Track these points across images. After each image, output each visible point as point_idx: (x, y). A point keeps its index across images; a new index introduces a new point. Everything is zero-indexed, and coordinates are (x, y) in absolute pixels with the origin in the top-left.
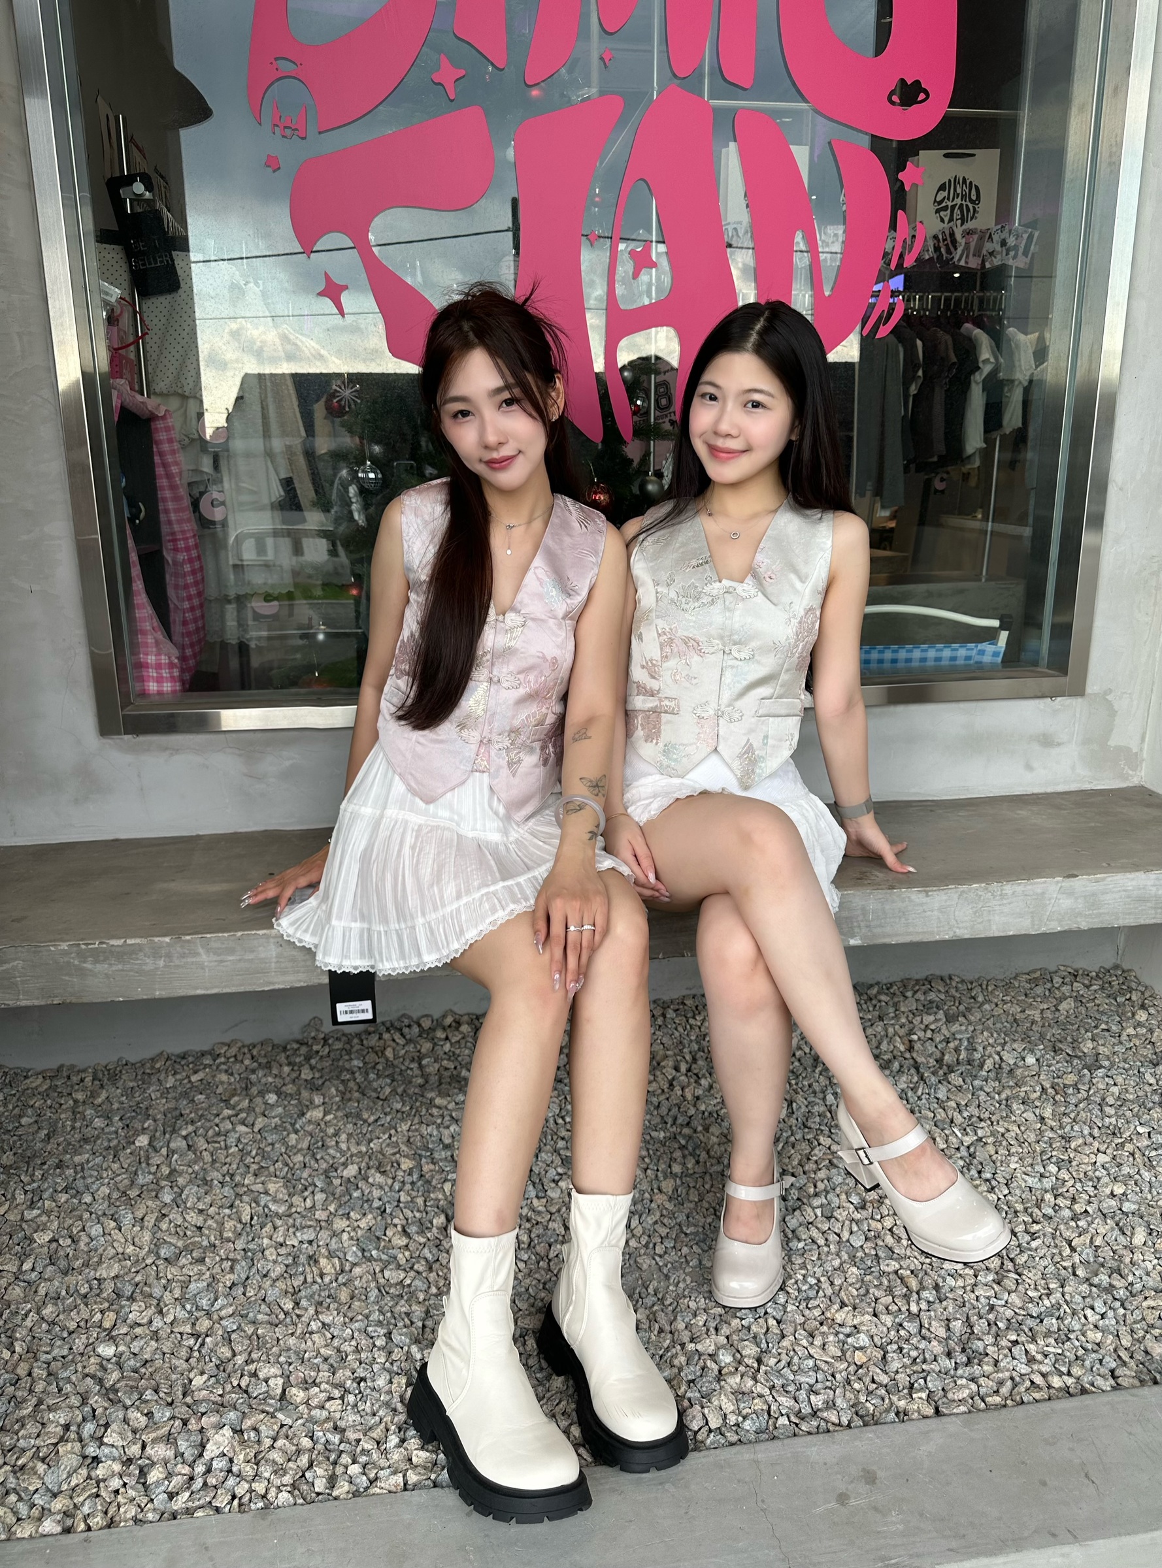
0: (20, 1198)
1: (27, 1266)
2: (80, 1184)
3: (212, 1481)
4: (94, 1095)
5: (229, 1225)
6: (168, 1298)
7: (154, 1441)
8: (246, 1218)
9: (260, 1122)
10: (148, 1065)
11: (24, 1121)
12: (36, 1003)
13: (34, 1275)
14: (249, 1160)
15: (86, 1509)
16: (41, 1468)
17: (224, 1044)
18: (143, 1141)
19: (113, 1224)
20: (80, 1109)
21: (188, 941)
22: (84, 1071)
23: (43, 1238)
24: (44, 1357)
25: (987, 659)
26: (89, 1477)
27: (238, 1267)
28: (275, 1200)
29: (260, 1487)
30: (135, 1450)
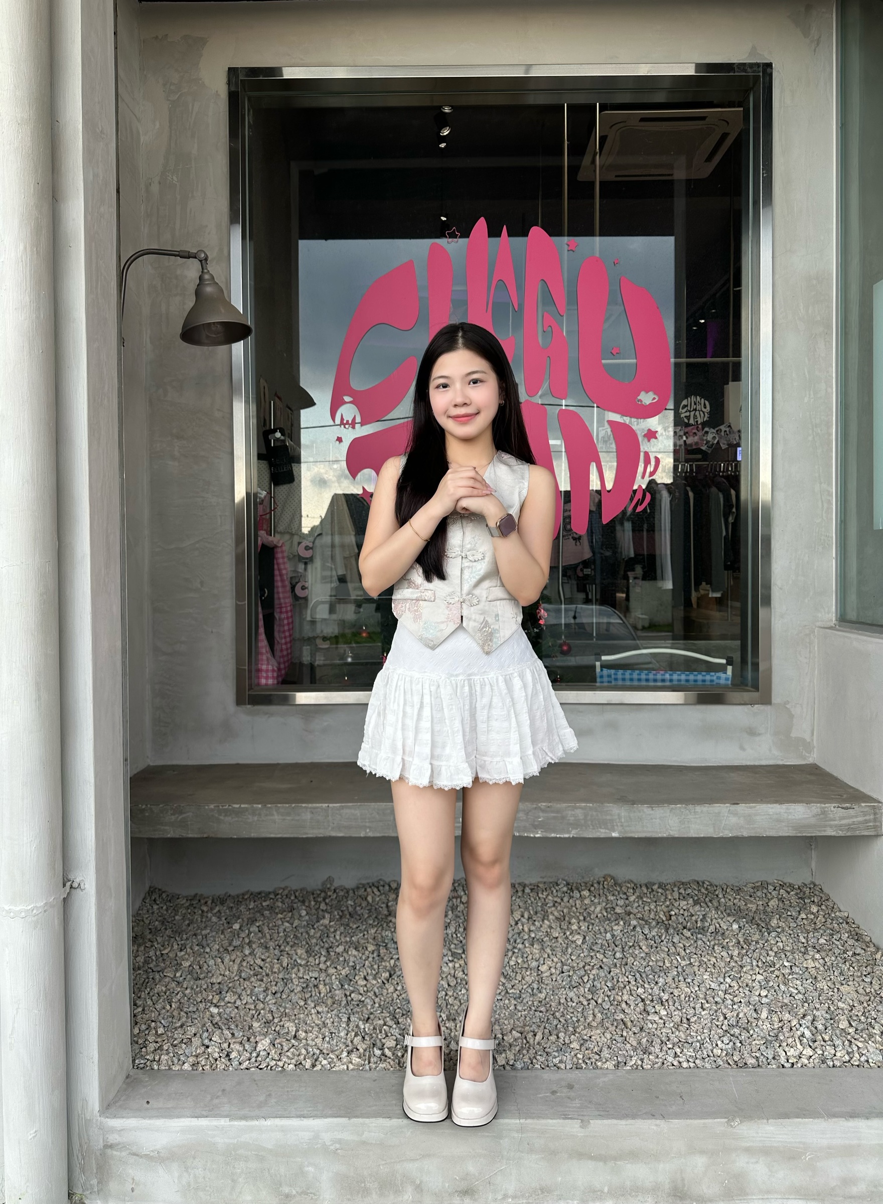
0: (176, 947)
1: (178, 975)
2: (204, 943)
3: (259, 1059)
4: (212, 909)
5: (276, 966)
6: (244, 993)
7: (234, 1042)
8: (285, 964)
9: (296, 923)
10: (241, 897)
11: (177, 917)
12: (196, 836)
13: (181, 979)
14: (289, 939)
15: (203, 1063)
16: (184, 1046)
17: (281, 888)
18: (236, 926)
19: (220, 960)
20: (205, 914)
21: (270, 808)
22: (208, 897)
23: (186, 964)
24: (185, 1010)
25: (721, 681)
26: (204, 1052)
27: (279, 984)
28: (300, 958)
29: (280, 1064)
30: (225, 1045)
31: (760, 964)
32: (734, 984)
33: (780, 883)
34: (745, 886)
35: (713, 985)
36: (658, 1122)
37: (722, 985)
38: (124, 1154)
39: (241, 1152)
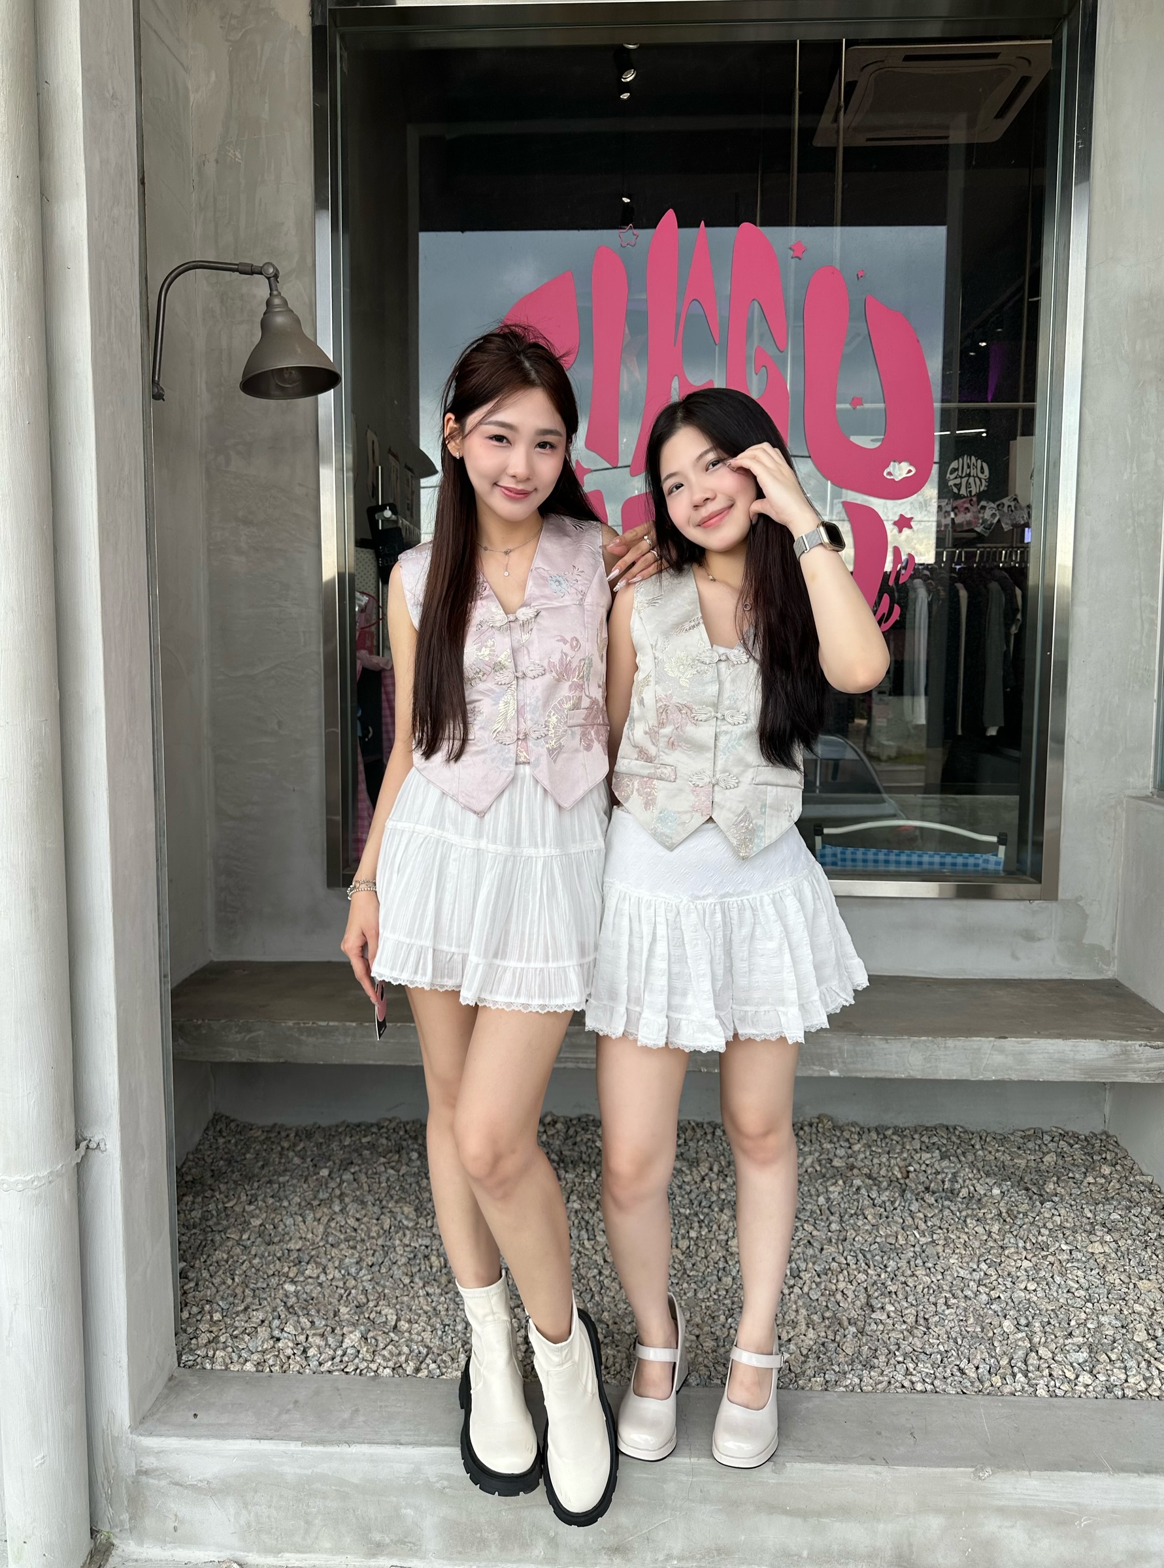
0: (244, 1198)
1: (245, 1237)
2: (281, 1194)
3: (346, 1359)
4: (295, 1145)
5: (375, 1229)
6: (330, 1265)
7: (314, 1335)
8: (386, 1227)
9: (404, 1169)
10: (334, 1129)
11: (248, 1156)
13: (249, 1242)
14: (393, 1192)
15: (271, 1362)
16: (247, 1338)
17: (387, 1119)
18: (324, 1172)
19: (300, 1219)
20: (286, 1152)
22: (291, 1129)
23: (256, 1222)
24: (252, 1286)
25: (991, 867)
26: (274, 1347)
27: (377, 1254)
28: (407, 1218)
29: (374, 1366)
30: (302, 1338)
31: (1028, 1246)
32: (991, 1271)
33: (1060, 1131)
34: (1012, 1134)
35: (962, 1273)
36: (879, 1468)
37: (974, 1273)
38: (163, 1483)
39: (318, 1485)
